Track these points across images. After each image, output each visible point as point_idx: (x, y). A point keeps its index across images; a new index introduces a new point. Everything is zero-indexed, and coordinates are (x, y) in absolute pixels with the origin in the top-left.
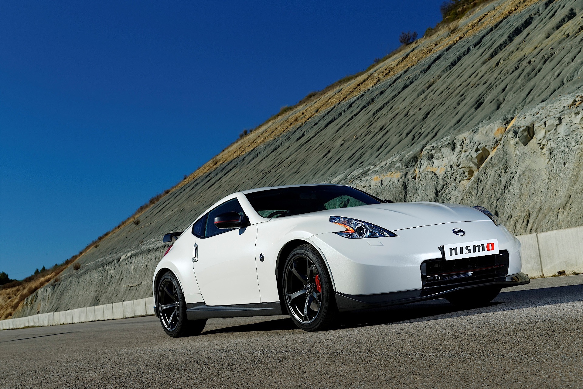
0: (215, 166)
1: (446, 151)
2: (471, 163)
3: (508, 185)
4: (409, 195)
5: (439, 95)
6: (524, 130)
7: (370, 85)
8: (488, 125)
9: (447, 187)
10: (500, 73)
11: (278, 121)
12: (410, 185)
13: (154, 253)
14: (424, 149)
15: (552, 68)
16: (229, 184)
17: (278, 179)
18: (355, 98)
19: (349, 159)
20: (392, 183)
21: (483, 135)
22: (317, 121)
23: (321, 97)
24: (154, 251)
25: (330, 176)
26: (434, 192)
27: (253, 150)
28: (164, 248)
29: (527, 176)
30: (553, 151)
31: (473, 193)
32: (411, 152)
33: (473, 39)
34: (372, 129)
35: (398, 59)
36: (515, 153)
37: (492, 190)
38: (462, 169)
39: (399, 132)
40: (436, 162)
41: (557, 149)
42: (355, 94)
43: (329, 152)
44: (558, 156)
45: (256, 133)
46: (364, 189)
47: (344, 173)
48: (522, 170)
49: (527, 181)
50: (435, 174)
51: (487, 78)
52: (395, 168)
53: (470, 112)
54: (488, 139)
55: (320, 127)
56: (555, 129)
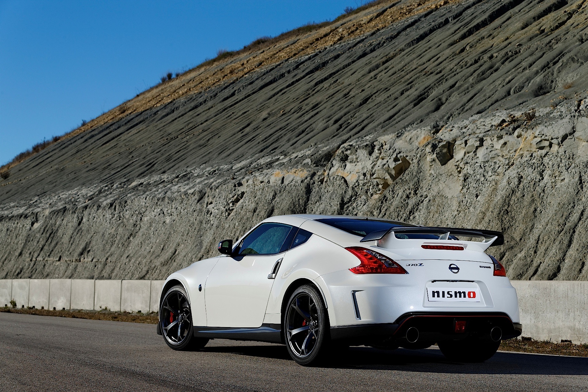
0: (121, 116)
1: (362, 153)
2: (387, 174)
3: (415, 210)
4: (311, 202)
5: (390, 76)
6: (443, 146)
7: (329, 43)
8: (415, 130)
9: (355, 199)
10: (459, 63)
11: (212, 68)
12: (315, 189)
13: (7, 222)
14: (342, 146)
15: (506, 71)
16: (127, 144)
17: (180, 150)
18: (307, 57)
19: (264, 141)
20: (294, 183)
21: (406, 142)
22: (255, 79)
23: (271, 46)
24: (7, 220)
25: (236, 159)
26: (338, 203)
27: (171, 102)
28: (20, 218)
29: (437, 202)
30: (467, 178)
31: (375, 213)
32: (328, 147)
33: (456, 9)
34: (304, 105)
35: (371, 15)
36: (430, 172)
37: (396, 213)
38: (375, 180)
39: (329, 117)
40: (349, 165)
41: (473, 176)
42: (309, 51)
43: (248, 125)
44: (471, 185)
45: (182, 80)
46: (261, 185)
47: (251, 158)
48: (433, 195)
49: (435, 209)
50: (345, 181)
51: (442, 67)
52: (303, 163)
53: (406, 109)
54: (411, 148)
55: (253, 88)
56: (475, 152)
